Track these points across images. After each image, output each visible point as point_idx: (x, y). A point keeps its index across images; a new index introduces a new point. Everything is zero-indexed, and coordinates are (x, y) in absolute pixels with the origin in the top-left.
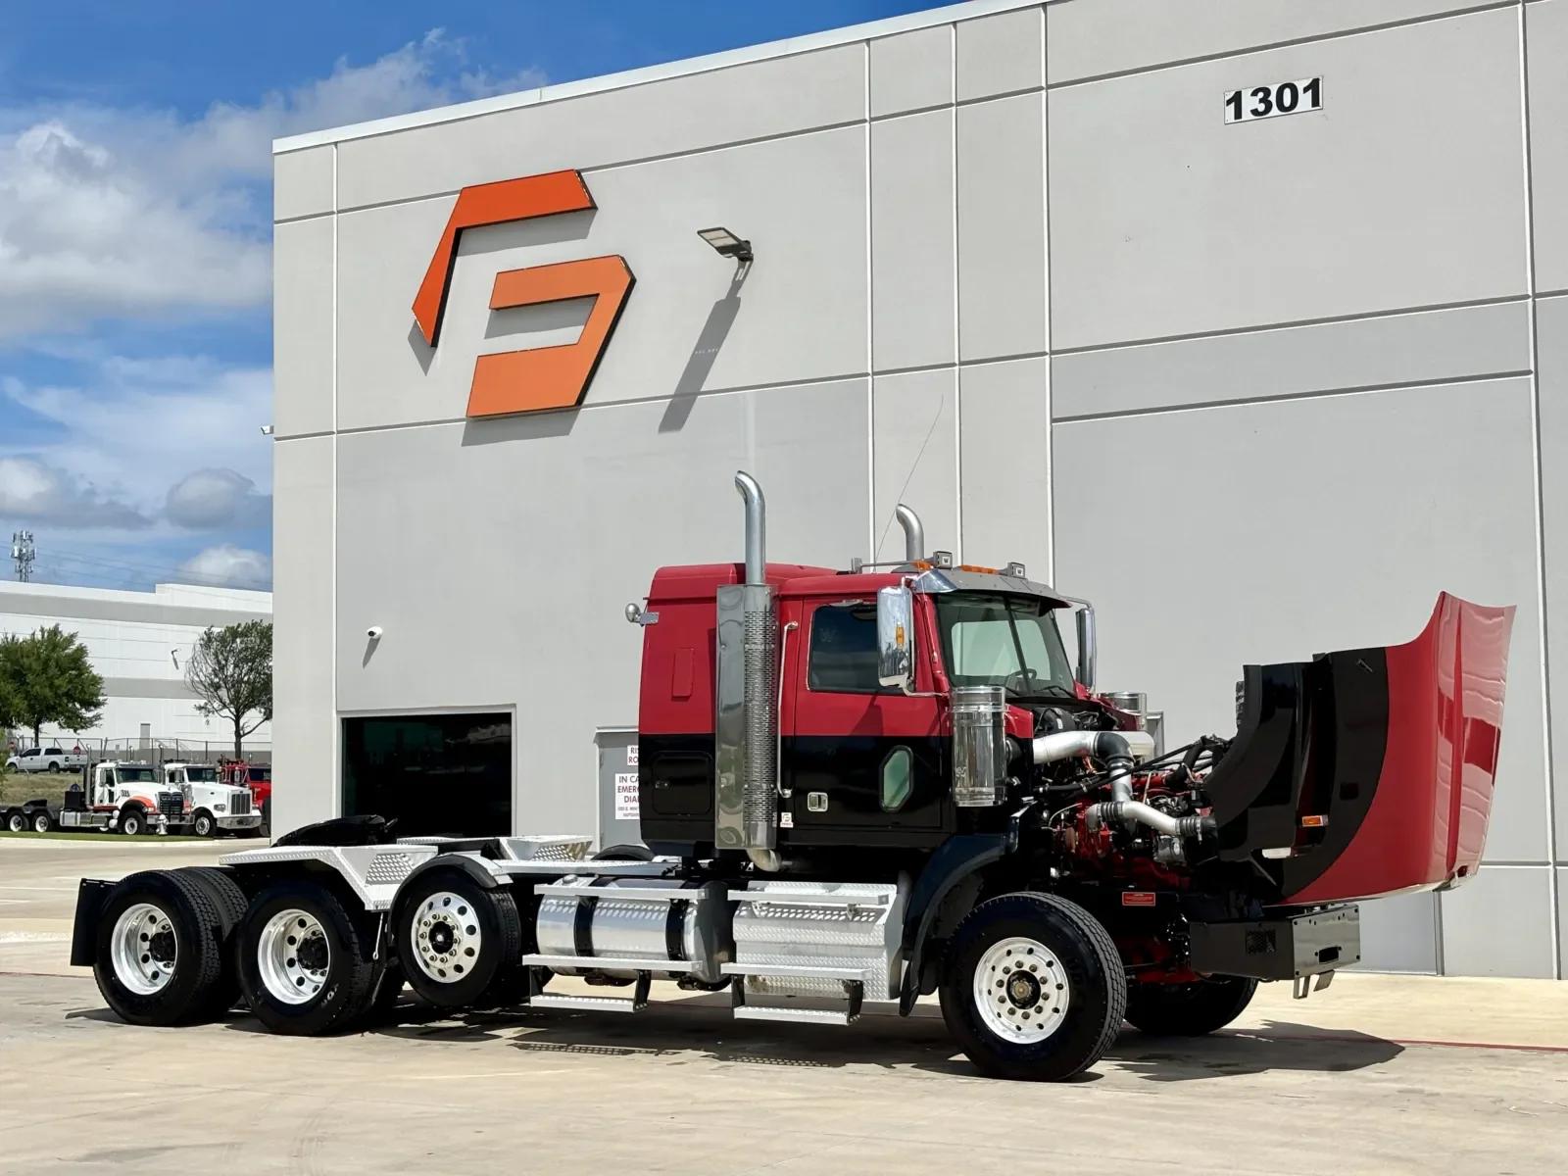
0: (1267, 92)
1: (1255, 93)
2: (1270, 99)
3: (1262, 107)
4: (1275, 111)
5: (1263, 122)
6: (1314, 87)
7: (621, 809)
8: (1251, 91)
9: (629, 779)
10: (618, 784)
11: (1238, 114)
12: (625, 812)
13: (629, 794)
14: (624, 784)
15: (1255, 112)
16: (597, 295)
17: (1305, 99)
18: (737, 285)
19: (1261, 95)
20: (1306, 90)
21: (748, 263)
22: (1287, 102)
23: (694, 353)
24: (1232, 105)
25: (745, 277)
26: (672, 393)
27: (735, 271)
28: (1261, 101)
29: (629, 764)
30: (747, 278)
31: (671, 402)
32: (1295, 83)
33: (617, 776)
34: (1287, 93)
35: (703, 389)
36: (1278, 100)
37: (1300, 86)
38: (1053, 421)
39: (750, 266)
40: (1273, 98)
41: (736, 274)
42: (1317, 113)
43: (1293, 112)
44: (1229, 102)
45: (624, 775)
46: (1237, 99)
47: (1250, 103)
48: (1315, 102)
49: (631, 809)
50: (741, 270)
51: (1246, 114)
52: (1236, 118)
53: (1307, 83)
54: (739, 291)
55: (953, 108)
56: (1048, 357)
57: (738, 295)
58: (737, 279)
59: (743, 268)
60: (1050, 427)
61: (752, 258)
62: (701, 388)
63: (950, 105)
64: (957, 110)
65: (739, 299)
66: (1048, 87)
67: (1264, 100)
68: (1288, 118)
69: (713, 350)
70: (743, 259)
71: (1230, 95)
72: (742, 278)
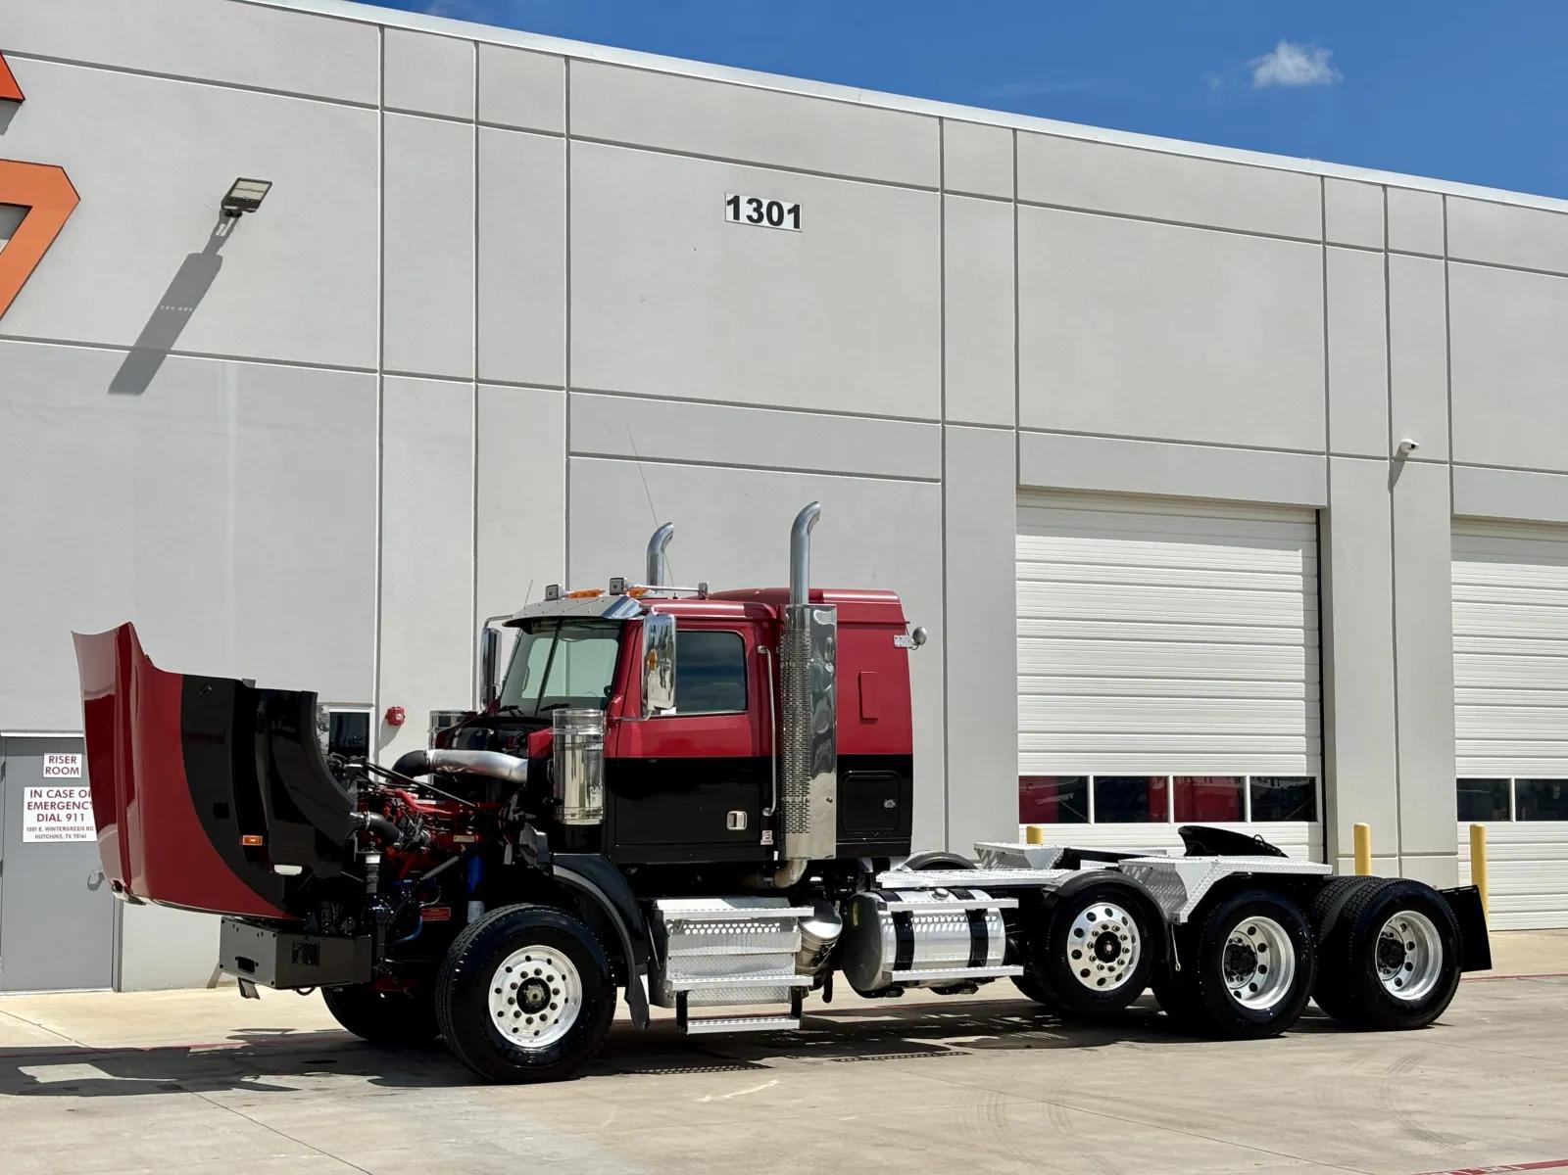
0: (760, 204)
1: (750, 202)
2: (762, 210)
3: (755, 216)
4: (765, 222)
5: (754, 228)
6: (795, 210)
7: (33, 829)
8: (748, 198)
9: (44, 794)
10: (27, 798)
11: (736, 216)
12: (38, 833)
13: (44, 812)
14: (38, 800)
15: (750, 218)
16: (29, 208)
17: (789, 219)
18: (216, 242)
19: (755, 205)
20: (790, 212)
21: (232, 220)
22: (775, 217)
23: (158, 307)
24: (732, 206)
25: (228, 234)
26: (132, 344)
27: (215, 225)
28: (755, 210)
29: (45, 776)
30: (232, 235)
31: (130, 355)
32: (782, 203)
33: (27, 790)
34: (775, 210)
35: (173, 349)
36: (768, 213)
37: (787, 206)
38: (569, 453)
39: (235, 222)
40: (764, 210)
41: (216, 229)
42: (796, 235)
43: (780, 227)
44: (729, 203)
45: (38, 789)
46: (735, 202)
47: (746, 209)
48: (797, 225)
49: (47, 829)
50: (222, 225)
51: (743, 218)
52: (735, 218)
53: (791, 206)
54: (221, 249)
55: (474, 125)
56: (564, 392)
57: (218, 253)
58: (217, 234)
59: (226, 223)
60: (565, 459)
61: (239, 215)
62: (171, 346)
63: (471, 122)
64: (477, 129)
65: (221, 258)
66: (569, 136)
67: (757, 210)
68: (773, 231)
69: (186, 309)
70: (230, 214)
71: (730, 197)
72: (223, 234)
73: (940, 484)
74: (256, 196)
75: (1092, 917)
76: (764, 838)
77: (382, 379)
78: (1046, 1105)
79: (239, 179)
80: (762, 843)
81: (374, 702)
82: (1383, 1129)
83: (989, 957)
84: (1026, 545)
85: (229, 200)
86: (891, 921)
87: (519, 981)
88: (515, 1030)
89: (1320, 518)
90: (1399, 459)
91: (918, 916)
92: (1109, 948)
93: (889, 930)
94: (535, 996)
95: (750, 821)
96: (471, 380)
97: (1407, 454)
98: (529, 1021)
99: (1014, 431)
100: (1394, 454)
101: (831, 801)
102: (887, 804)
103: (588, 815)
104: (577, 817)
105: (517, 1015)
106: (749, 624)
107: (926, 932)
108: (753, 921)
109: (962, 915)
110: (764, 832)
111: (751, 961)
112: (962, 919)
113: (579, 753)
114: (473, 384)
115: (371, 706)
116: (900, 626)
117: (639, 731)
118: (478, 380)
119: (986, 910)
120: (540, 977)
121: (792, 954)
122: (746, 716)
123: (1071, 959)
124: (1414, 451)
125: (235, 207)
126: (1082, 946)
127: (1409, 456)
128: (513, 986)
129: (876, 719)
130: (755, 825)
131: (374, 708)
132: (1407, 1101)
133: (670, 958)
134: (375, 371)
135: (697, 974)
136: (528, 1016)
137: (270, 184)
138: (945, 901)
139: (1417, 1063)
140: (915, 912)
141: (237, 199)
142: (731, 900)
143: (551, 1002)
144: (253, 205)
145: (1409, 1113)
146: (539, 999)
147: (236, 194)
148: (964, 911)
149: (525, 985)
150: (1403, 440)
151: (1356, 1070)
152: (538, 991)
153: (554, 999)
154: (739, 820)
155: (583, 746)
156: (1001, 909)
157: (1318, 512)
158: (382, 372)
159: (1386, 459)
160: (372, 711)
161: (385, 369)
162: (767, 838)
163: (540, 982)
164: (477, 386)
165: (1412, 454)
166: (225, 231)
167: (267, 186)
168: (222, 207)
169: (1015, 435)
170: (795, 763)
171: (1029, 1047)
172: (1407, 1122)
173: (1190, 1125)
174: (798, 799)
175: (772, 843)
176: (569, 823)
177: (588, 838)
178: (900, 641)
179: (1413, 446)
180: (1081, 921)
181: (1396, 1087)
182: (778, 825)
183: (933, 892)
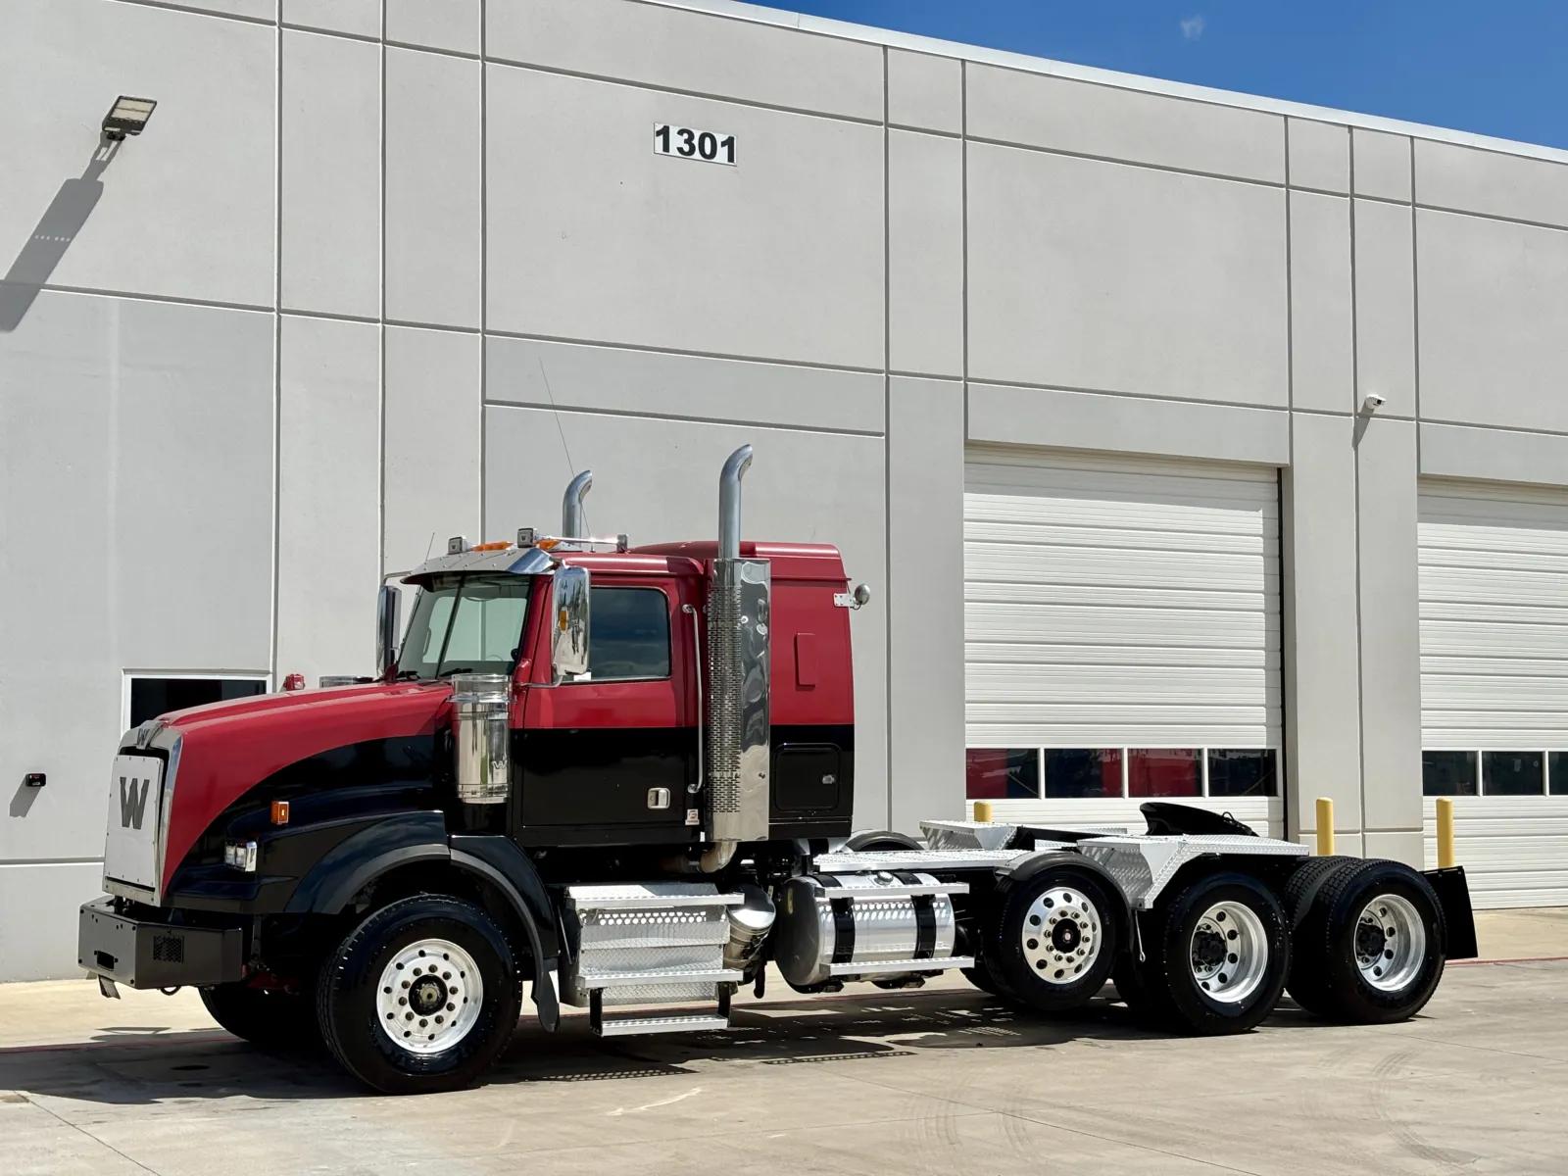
0: (691, 136)
1: (681, 132)
2: (693, 142)
3: (686, 148)
4: (697, 155)
5: (685, 162)
6: (729, 143)
8: (678, 129)
11: (666, 148)
15: (680, 150)
17: (722, 153)
18: (97, 167)
19: (686, 136)
20: (723, 144)
21: (114, 144)
22: (708, 150)
23: (32, 237)
24: (661, 137)
25: (110, 157)
27: (96, 148)
28: (686, 141)
30: (114, 159)
32: (715, 135)
34: (708, 142)
35: (48, 282)
36: (701, 146)
37: (720, 138)
38: (485, 401)
39: (118, 145)
40: (696, 142)
41: (97, 152)
42: (730, 169)
43: (712, 160)
44: (658, 133)
46: (665, 132)
47: (677, 141)
48: (731, 158)
50: (104, 150)
51: (673, 150)
52: (664, 150)
53: (724, 138)
54: (102, 174)
55: (380, 45)
56: (480, 335)
57: (99, 179)
58: (98, 158)
59: (109, 147)
60: (480, 408)
61: (122, 138)
62: (45, 280)
63: (377, 41)
64: (384, 48)
65: (101, 184)
66: (485, 59)
67: (689, 141)
68: (707, 165)
69: (62, 239)
70: (112, 137)
71: (659, 127)
72: (105, 159)
73: (883, 438)
74: (141, 117)
75: (1049, 903)
76: (689, 818)
77: (279, 318)
78: (1001, 1116)
79: (120, 98)
80: (687, 823)
81: (271, 670)
82: (1380, 1144)
83: (936, 948)
84: (974, 503)
85: (110, 121)
86: (829, 908)
87: (412, 979)
88: (407, 1034)
89: (1281, 476)
90: (1364, 416)
91: (860, 903)
92: (1068, 937)
93: (827, 919)
94: (430, 996)
95: (673, 799)
96: (377, 321)
97: (1373, 410)
98: (423, 1024)
99: (962, 382)
100: (1359, 411)
101: (763, 777)
102: (825, 780)
103: (491, 792)
104: (479, 795)
105: (409, 1017)
106: (673, 580)
107: (868, 920)
108: (676, 909)
109: (907, 901)
110: (689, 811)
111: (674, 955)
112: (907, 905)
113: (480, 723)
114: (380, 325)
115: (268, 673)
116: (841, 584)
117: (549, 698)
118: (385, 321)
119: (933, 896)
120: (436, 974)
121: (720, 946)
122: (669, 682)
123: (1026, 950)
124: (1381, 406)
125: (118, 129)
126: (1039, 933)
127: (1375, 412)
128: (405, 985)
129: (814, 686)
130: (680, 803)
131: (271, 675)
132: (1401, 1109)
133: (583, 952)
134: (272, 310)
135: (613, 969)
136: (421, 1018)
137: (156, 103)
138: (889, 887)
139: (1405, 1063)
140: (856, 898)
141: (119, 120)
142: (652, 887)
143: (448, 1002)
144: (137, 127)
145: (1405, 1124)
146: (434, 999)
147: (119, 114)
148: (909, 897)
149: (418, 984)
150: (1368, 396)
151: (1341, 1071)
152: (433, 990)
153: (451, 999)
154: (661, 798)
155: (485, 715)
156: (951, 895)
157: (1279, 470)
158: (280, 311)
159: (1350, 415)
160: (269, 679)
161: (283, 307)
162: (692, 818)
163: (436, 980)
164: (384, 328)
165: (1378, 410)
166: (108, 154)
167: (152, 105)
168: (103, 129)
169: (963, 386)
170: (725, 735)
171: (980, 1045)
172: (1405, 1135)
173: (1165, 1142)
174: (726, 775)
175: (698, 823)
176: (468, 801)
177: (492, 818)
178: (840, 600)
179: (1379, 402)
180: (1037, 907)
181: (1386, 1092)
182: (704, 803)
183: (876, 876)
